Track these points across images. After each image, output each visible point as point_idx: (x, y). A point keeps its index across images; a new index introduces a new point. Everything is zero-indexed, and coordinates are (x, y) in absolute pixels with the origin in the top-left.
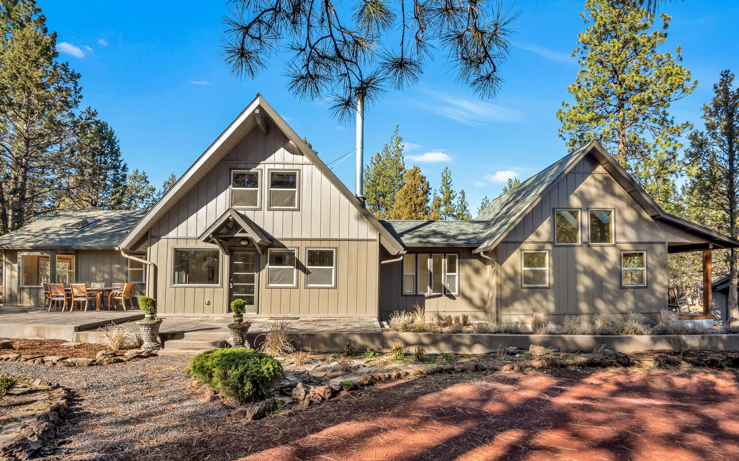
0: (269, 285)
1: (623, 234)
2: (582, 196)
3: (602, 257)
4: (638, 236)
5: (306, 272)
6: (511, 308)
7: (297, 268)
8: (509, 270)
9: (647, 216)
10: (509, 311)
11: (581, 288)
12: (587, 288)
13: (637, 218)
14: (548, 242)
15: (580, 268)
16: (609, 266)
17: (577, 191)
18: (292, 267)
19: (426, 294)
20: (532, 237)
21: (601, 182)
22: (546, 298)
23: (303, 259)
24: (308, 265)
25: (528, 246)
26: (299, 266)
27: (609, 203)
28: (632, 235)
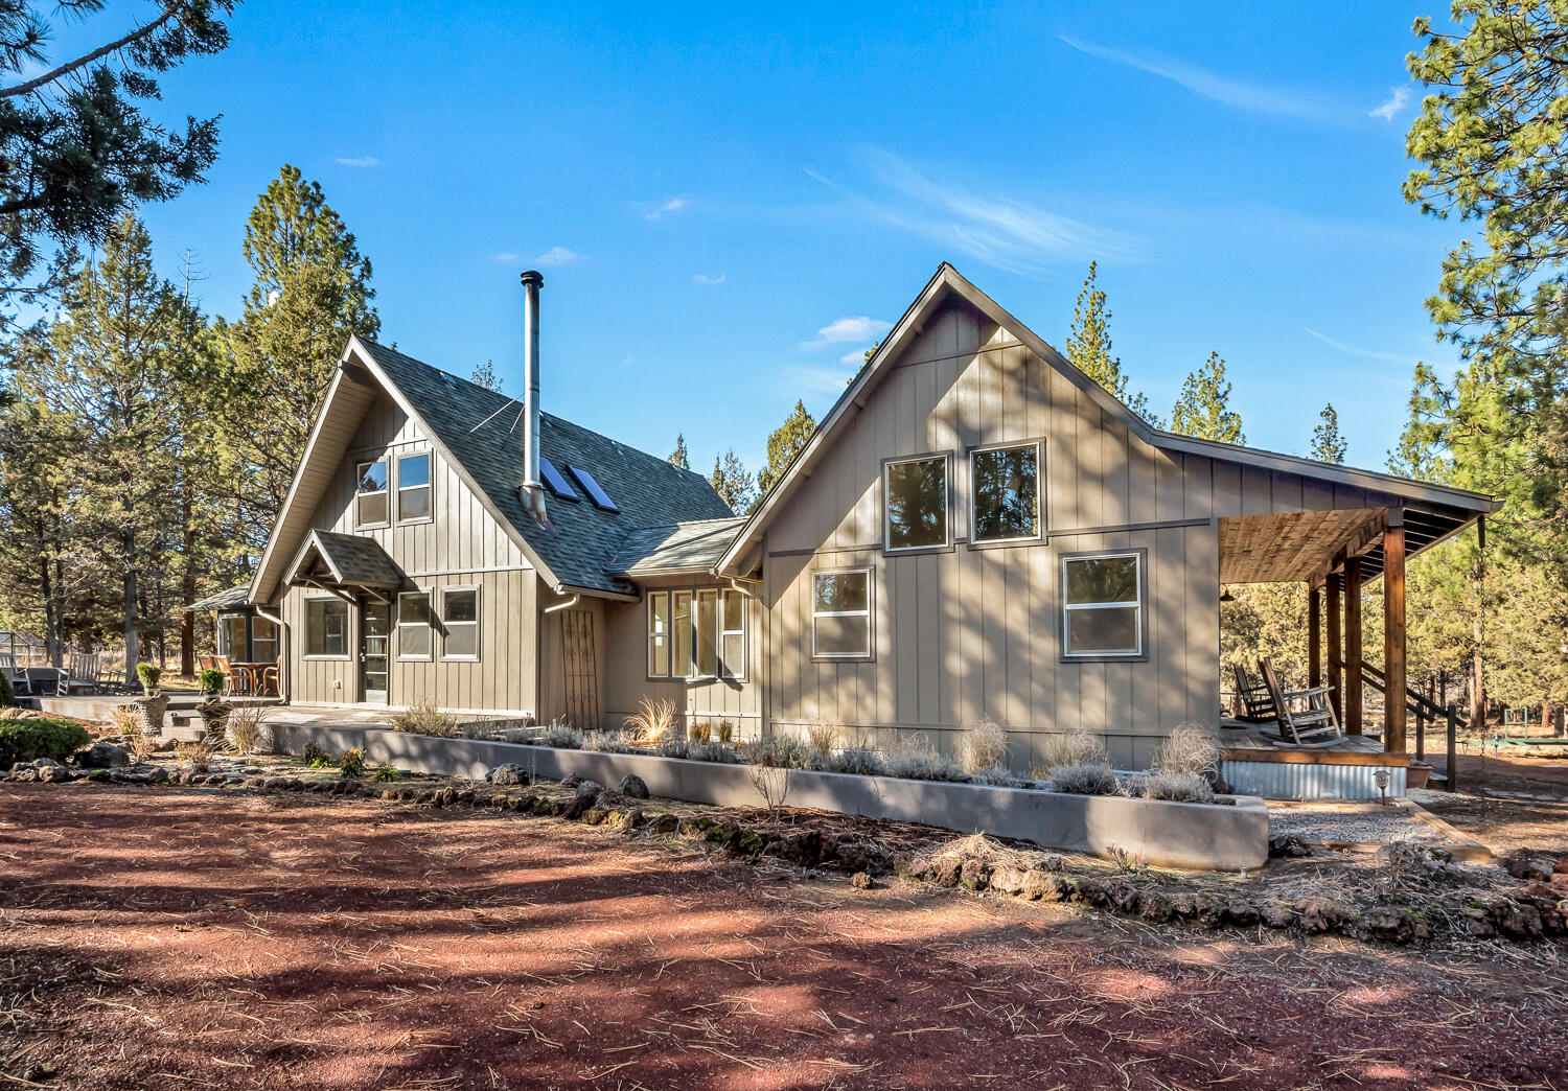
0: (403, 656)
1: (1078, 510)
2: (956, 420)
3: (1014, 578)
4: (1127, 511)
5: (444, 633)
6: (795, 710)
7: (432, 626)
8: (791, 621)
9: (1150, 450)
10: (791, 717)
11: (957, 665)
12: (973, 663)
13: (1122, 458)
14: (876, 548)
15: (953, 610)
16: (1035, 603)
17: (943, 405)
18: (426, 624)
19: (689, 679)
20: (837, 538)
21: (1012, 373)
22: (873, 688)
23: (439, 608)
24: (446, 620)
25: (832, 562)
26: (435, 623)
27: (1034, 427)
28: (1104, 508)
